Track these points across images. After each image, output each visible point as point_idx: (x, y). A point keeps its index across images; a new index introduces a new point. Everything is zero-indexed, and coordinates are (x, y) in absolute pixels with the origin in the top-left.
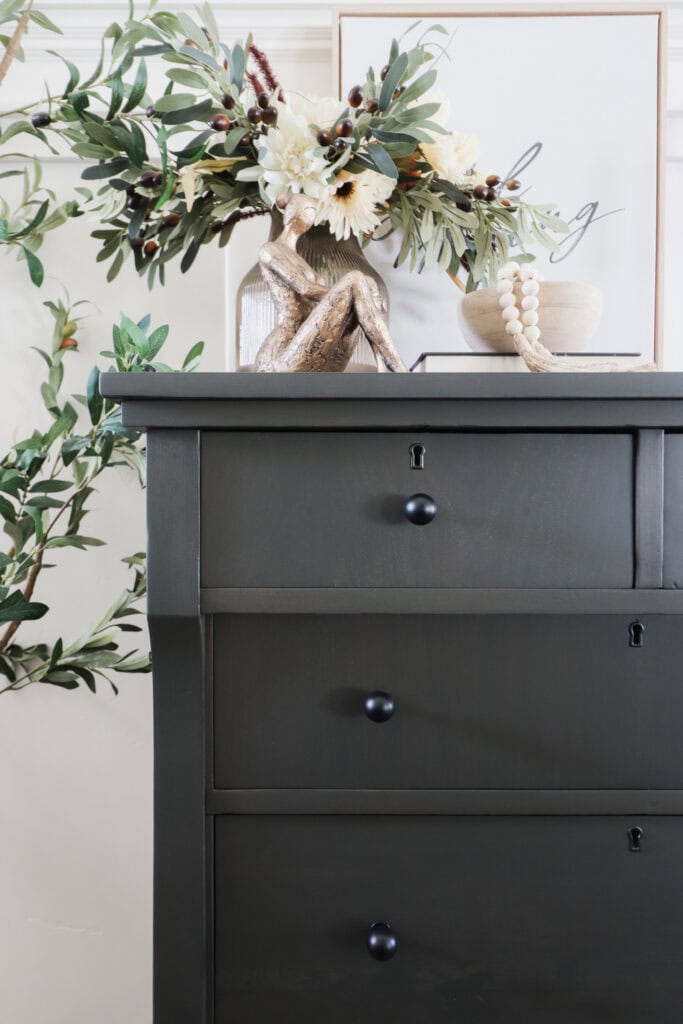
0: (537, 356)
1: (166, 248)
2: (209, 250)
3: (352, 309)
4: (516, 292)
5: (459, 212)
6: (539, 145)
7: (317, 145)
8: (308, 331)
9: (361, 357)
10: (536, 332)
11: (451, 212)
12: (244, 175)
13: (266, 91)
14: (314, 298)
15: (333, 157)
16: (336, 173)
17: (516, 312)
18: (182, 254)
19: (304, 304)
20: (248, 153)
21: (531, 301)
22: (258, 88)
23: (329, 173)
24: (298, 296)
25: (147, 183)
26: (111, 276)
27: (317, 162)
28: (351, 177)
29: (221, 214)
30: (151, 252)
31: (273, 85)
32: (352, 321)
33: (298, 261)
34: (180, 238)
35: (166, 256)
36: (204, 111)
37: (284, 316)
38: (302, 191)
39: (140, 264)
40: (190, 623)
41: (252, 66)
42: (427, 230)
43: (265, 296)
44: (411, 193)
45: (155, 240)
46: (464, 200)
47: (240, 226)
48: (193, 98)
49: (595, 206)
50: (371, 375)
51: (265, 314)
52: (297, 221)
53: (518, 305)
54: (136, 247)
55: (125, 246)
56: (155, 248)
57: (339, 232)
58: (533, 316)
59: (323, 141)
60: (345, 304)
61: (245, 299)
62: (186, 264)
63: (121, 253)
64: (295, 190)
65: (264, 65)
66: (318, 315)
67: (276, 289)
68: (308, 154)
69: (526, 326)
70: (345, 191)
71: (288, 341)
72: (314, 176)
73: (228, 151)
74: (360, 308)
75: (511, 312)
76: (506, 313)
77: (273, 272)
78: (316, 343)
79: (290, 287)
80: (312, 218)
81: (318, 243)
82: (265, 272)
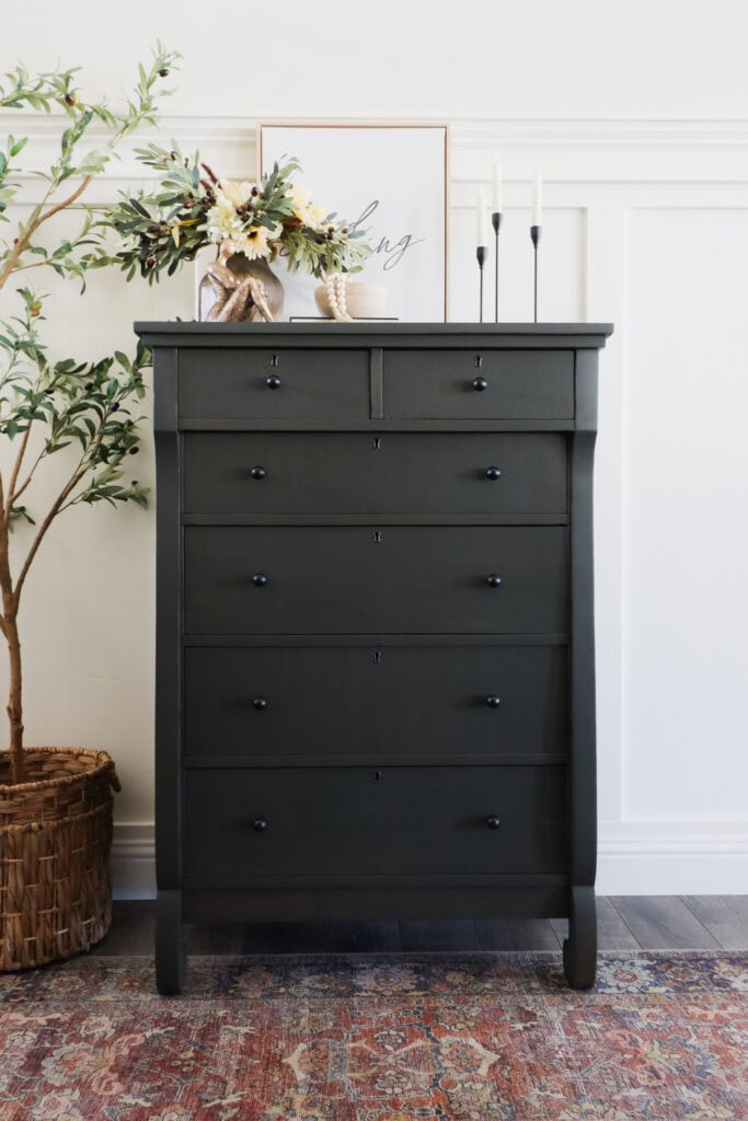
0: (343, 316)
1: (160, 262)
2: (184, 264)
3: (250, 295)
4: (335, 288)
5: (316, 244)
6: (377, 202)
7: (236, 214)
8: (229, 305)
9: (257, 319)
10: (344, 308)
11: (313, 245)
12: (200, 228)
13: (211, 184)
14: (233, 290)
15: (244, 220)
16: (247, 227)
17: (335, 297)
18: (168, 266)
19: (228, 292)
20: (202, 219)
21: (342, 292)
22: (207, 187)
23: (242, 228)
24: (225, 289)
25: (151, 230)
26: (129, 279)
27: (238, 223)
28: (254, 229)
29: (190, 245)
30: (151, 265)
31: (214, 180)
32: (250, 303)
33: (226, 271)
34: (169, 257)
35: (159, 267)
36: (180, 198)
37: (219, 299)
38: (230, 236)
39: (144, 273)
40: (172, 434)
41: (204, 175)
42: (299, 255)
43: (210, 288)
44: (292, 234)
45: (153, 258)
46: (320, 239)
47: (200, 251)
48: (174, 194)
49: (409, 237)
50: (261, 324)
51: (211, 297)
52: (226, 252)
53: (336, 294)
54: (142, 262)
55: (137, 263)
56: (154, 262)
57: (251, 256)
58: (343, 299)
59: (239, 213)
60: (246, 293)
61: (204, 289)
62: (171, 271)
63: (134, 266)
64: (226, 235)
65: (209, 172)
66: (235, 297)
67: (215, 285)
68: (231, 219)
69: (339, 304)
70: (253, 236)
71: (220, 311)
72: (236, 229)
73: (193, 216)
74: (253, 294)
75: (332, 297)
76: (330, 298)
77: (214, 277)
78: (233, 311)
79: (221, 284)
80: (233, 249)
81: (238, 263)
82: (210, 277)
